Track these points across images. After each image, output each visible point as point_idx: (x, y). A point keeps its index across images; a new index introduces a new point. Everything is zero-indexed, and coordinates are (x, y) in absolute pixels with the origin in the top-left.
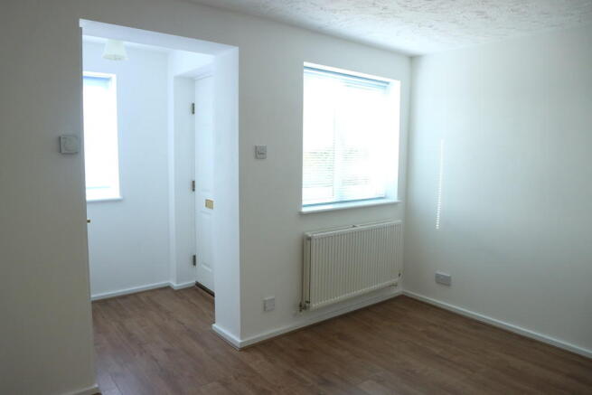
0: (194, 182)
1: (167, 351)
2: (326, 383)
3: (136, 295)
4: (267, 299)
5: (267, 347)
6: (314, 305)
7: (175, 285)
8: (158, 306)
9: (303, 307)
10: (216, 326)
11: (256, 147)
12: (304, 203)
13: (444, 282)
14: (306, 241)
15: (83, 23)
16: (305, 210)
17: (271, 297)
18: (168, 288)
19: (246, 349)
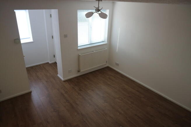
0: (53, 36)
1: (46, 81)
2: (81, 90)
3: (40, 65)
4: (69, 70)
5: (70, 81)
6: (81, 71)
7: (50, 63)
8: (45, 69)
9: (79, 71)
10: (58, 75)
11: (64, 35)
12: (79, 45)
13: (117, 65)
14: (79, 56)
15: (15, 11)
16: (79, 48)
17: (70, 69)
18: (48, 63)
19: (65, 81)
